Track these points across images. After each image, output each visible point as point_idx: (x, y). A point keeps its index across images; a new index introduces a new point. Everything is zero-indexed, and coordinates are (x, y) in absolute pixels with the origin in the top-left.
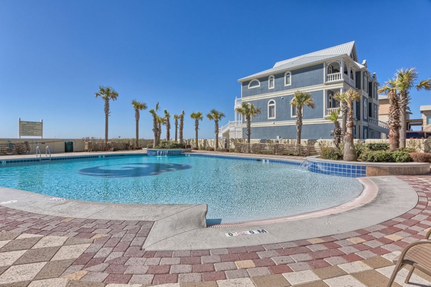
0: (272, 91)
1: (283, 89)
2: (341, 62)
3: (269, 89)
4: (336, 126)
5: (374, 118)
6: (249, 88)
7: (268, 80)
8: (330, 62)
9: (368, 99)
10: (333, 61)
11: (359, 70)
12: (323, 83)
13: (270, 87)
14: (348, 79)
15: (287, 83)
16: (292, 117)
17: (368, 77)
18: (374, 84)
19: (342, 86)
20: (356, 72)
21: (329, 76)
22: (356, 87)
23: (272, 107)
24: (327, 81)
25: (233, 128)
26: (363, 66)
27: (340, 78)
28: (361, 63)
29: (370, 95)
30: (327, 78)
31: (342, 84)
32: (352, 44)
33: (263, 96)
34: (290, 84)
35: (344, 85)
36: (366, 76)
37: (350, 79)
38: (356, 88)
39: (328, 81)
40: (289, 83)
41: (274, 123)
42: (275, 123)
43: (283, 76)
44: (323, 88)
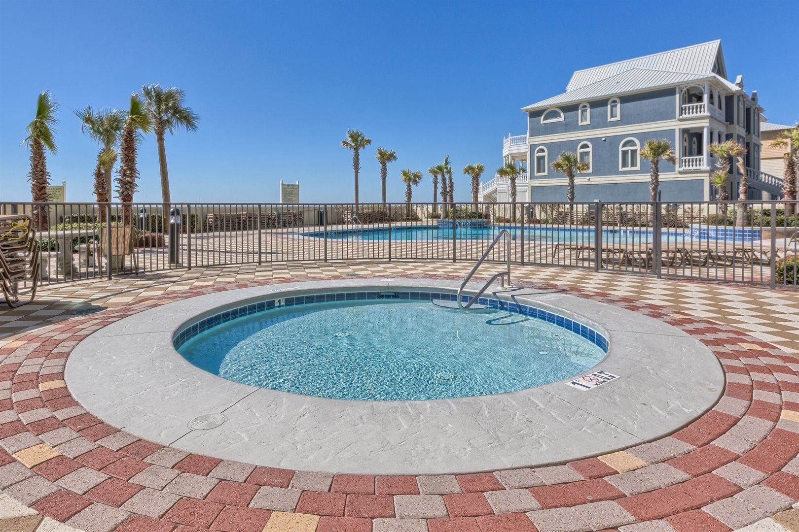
0: (585, 128)
1: (606, 124)
2: (706, 89)
3: (580, 124)
4: (722, 191)
5: (754, 168)
6: (542, 122)
7: (578, 110)
8: (686, 87)
9: (744, 138)
10: (692, 85)
11: (730, 94)
12: (675, 119)
13: (582, 121)
14: (715, 111)
15: (612, 116)
16: (621, 169)
17: (744, 102)
18: (754, 110)
19: (708, 124)
20: (726, 97)
21: (685, 107)
22: (726, 121)
23: (584, 154)
24: (682, 115)
25: (505, 186)
26: (738, 88)
27: (704, 111)
28: (733, 81)
29: (748, 130)
30: (682, 110)
31: (708, 120)
32: (715, 44)
33: (569, 136)
34: (618, 118)
35: (709, 123)
36: (742, 101)
37: (718, 110)
38: (726, 123)
39: (684, 115)
40: (616, 117)
41: (589, 179)
42: (591, 179)
43: (606, 105)
44: (675, 125)
